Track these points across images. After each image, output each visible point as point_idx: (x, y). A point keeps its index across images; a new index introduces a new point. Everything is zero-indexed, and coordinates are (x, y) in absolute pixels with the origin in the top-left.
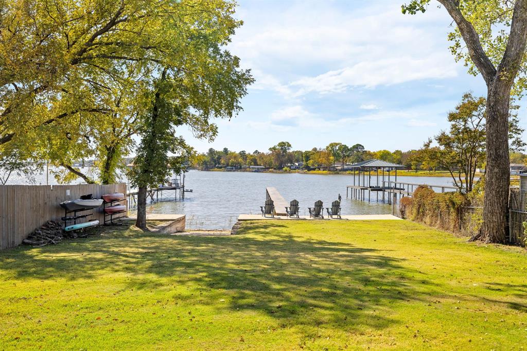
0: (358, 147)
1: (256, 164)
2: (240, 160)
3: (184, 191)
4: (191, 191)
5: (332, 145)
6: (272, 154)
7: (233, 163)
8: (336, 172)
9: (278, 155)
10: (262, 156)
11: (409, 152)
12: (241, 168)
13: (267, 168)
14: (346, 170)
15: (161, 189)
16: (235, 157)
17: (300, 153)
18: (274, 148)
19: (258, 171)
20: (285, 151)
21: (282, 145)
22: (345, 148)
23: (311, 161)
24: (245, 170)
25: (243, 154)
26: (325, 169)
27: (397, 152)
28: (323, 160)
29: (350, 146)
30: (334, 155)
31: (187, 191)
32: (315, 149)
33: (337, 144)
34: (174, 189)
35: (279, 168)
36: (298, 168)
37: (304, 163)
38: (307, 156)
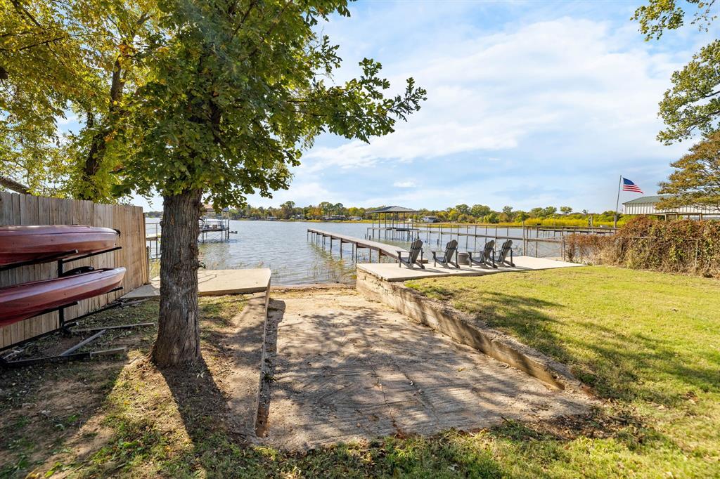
0: (339, 205)
1: (271, 215)
2: (260, 213)
3: (229, 232)
4: (236, 232)
5: (323, 203)
6: (282, 209)
7: (254, 215)
8: (325, 220)
9: (286, 210)
10: (275, 210)
11: (369, 209)
12: (260, 218)
13: (279, 218)
14: (332, 220)
15: (207, 231)
16: (256, 211)
17: (299, 209)
18: (283, 205)
19: (272, 220)
20: (291, 207)
21: (289, 203)
22: (331, 206)
23: (309, 214)
24: (263, 219)
25: (261, 209)
26: (318, 219)
27: (362, 209)
28: (317, 213)
29: (334, 205)
30: (324, 209)
31: (232, 232)
32: (311, 206)
33: (326, 203)
34: (221, 230)
35: (287, 218)
36: (299, 218)
37: (304, 215)
38: (306, 211)
